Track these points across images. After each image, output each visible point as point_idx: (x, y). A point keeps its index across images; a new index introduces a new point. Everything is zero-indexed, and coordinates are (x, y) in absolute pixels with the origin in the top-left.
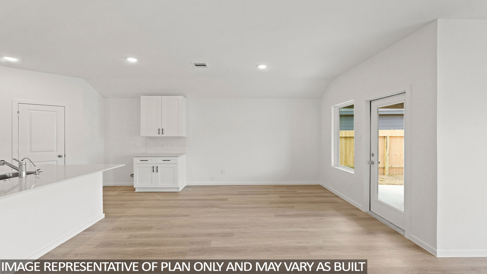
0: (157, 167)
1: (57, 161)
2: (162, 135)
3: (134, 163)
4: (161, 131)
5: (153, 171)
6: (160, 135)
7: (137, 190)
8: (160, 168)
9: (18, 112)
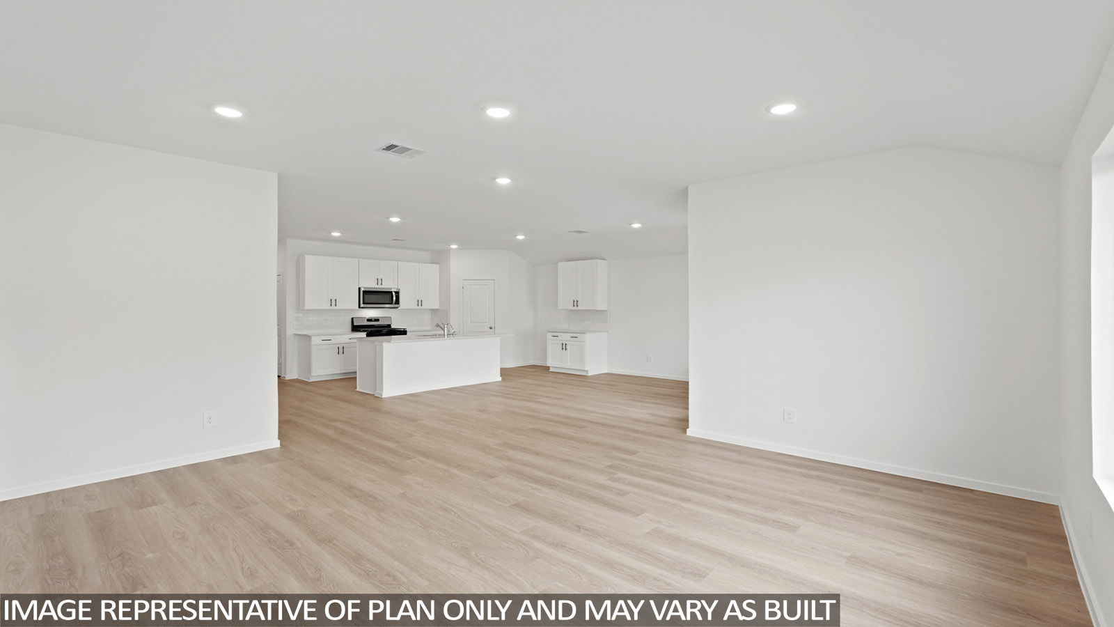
0: (566, 344)
1: (488, 332)
2: (577, 308)
4: (576, 303)
5: (563, 349)
6: (574, 308)
7: (551, 370)
8: (568, 346)
9: (463, 288)
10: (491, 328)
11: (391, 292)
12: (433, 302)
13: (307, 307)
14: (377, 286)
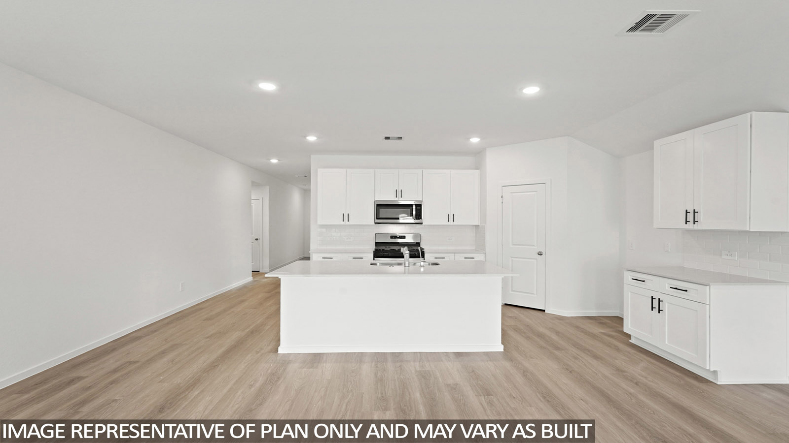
0: (659, 301)
1: (536, 259)
2: (696, 227)
3: (625, 282)
4: (691, 216)
5: (653, 307)
6: (688, 226)
7: (632, 340)
8: (666, 304)
9: (502, 197)
10: (539, 254)
11: (410, 206)
14: (397, 199)
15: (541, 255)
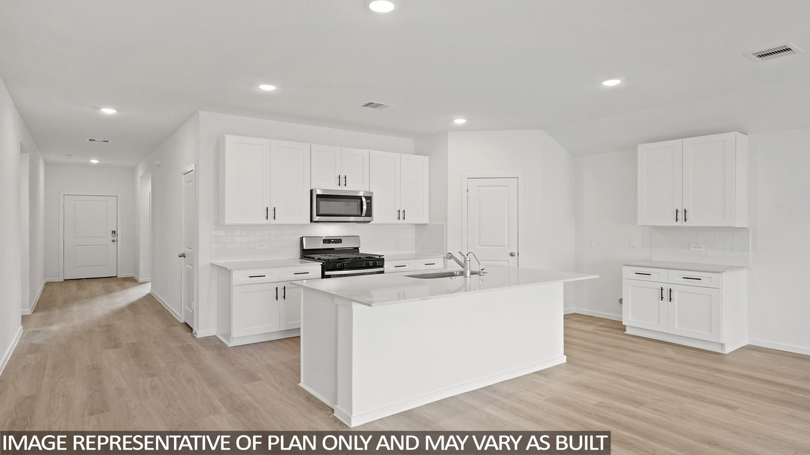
0: (670, 290)
1: (508, 261)
2: (685, 224)
3: (624, 276)
4: (682, 214)
5: (662, 298)
6: (679, 223)
7: (628, 331)
8: (676, 293)
9: (467, 191)
10: (512, 255)
11: (360, 198)
12: (419, 215)
13: (228, 221)
14: (339, 188)
15: (513, 256)
